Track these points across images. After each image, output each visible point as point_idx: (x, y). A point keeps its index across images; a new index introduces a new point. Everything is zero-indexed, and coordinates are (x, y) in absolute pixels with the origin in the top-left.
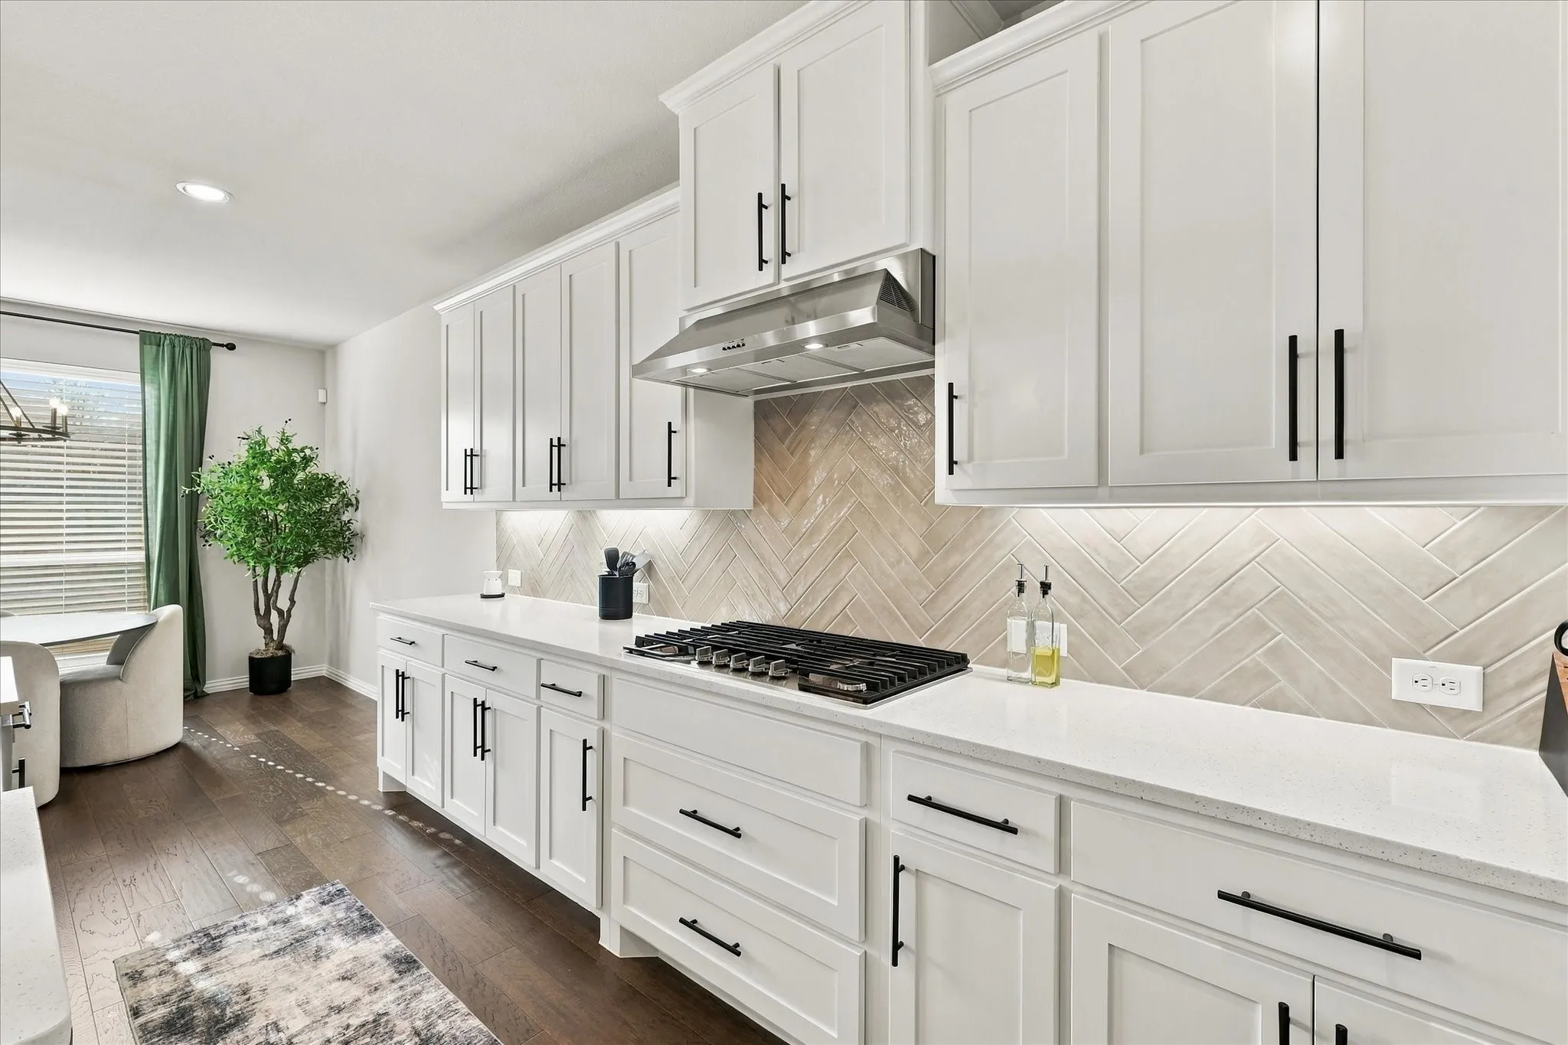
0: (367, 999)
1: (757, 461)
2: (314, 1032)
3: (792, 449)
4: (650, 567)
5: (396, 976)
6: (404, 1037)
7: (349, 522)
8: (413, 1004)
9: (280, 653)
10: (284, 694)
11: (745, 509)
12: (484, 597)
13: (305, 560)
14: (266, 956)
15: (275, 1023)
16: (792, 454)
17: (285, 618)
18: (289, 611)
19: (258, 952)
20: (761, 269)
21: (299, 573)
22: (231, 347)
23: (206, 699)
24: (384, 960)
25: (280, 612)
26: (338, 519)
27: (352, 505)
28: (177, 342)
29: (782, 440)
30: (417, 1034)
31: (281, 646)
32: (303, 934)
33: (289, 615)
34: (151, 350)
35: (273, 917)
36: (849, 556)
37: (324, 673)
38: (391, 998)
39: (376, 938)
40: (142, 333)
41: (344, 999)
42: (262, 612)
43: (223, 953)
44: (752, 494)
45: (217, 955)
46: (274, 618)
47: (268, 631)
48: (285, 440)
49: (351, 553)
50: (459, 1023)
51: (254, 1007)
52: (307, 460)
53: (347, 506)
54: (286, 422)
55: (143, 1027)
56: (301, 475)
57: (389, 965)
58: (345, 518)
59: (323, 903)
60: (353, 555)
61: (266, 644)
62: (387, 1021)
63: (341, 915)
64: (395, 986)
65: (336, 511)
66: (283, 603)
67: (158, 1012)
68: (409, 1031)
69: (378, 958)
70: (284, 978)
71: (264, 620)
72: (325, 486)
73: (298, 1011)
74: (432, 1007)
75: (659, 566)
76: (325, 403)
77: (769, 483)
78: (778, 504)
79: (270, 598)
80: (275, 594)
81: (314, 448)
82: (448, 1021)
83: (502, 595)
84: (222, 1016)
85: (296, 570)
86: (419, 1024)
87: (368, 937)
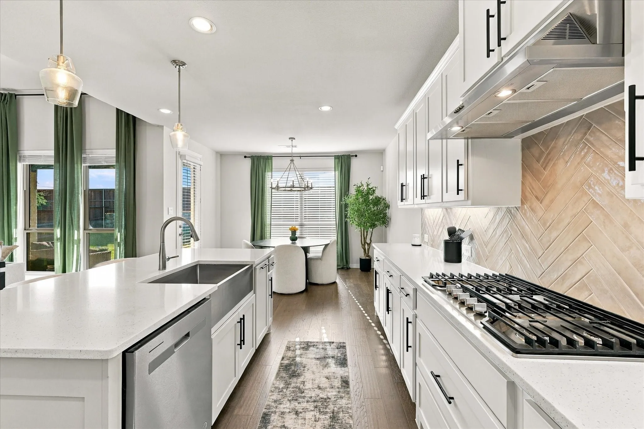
0: (328, 389)
1: (523, 176)
2: (310, 392)
3: (544, 166)
4: (472, 238)
5: (340, 386)
6: (329, 411)
7: (386, 213)
8: (338, 400)
9: (367, 258)
10: (368, 272)
11: (516, 206)
12: (413, 245)
13: (373, 226)
14: (315, 358)
15: (304, 382)
16: (544, 169)
18: (370, 243)
19: (314, 356)
20: (488, 56)
22: (356, 156)
23: (351, 269)
24: (340, 378)
25: (368, 244)
26: (382, 212)
28: (343, 157)
29: (538, 161)
30: (333, 413)
31: (368, 256)
32: (327, 356)
33: (370, 245)
34: (337, 160)
35: (323, 347)
36: (585, 239)
38: (334, 393)
39: (343, 369)
40: (335, 156)
41: (324, 385)
42: (363, 243)
43: (308, 352)
44: (521, 197)
45: (306, 352)
46: (366, 246)
47: (365, 250)
48: (368, 185)
50: (346, 418)
51: (303, 373)
52: (373, 192)
53: (386, 207)
54: (368, 179)
55: (281, 363)
56: (371, 197)
57: (340, 381)
59: (337, 348)
60: (388, 225)
61: (364, 254)
62: (329, 402)
63: (339, 355)
64: (338, 390)
66: (368, 240)
67: (286, 362)
68: (331, 410)
69: (339, 376)
70: (314, 368)
71: (363, 246)
72: (378, 201)
73: (311, 381)
74: (343, 406)
75: (475, 236)
76: (383, 171)
77: (530, 188)
78: (536, 203)
79: (365, 239)
81: (376, 187)
82: (344, 415)
83: (420, 245)
84: (296, 371)
85: (371, 230)
86: (336, 409)
87: (341, 367)
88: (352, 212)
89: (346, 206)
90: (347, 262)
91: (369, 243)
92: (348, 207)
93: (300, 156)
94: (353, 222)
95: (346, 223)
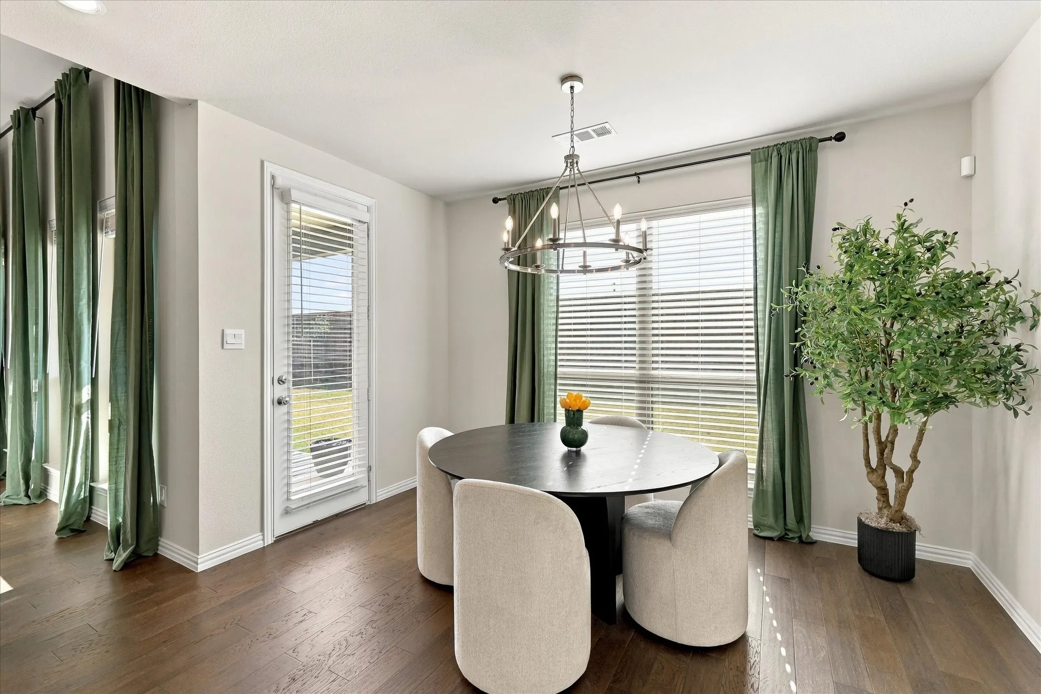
7: (1018, 348)
9: (897, 528)
17: (905, 478)
18: (911, 472)
21: (925, 423)
22: (840, 137)
23: (815, 547)
25: (898, 472)
26: (994, 343)
27: (1022, 319)
28: (782, 151)
31: (902, 519)
33: (911, 481)
34: (761, 166)
37: (969, 564)
40: (752, 153)
42: (874, 464)
46: (890, 478)
47: (883, 491)
48: (903, 228)
49: (1024, 401)
52: (937, 250)
53: (1013, 321)
54: (906, 204)
56: (924, 278)
58: (1010, 340)
60: (1024, 407)
61: (880, 509)
65: (989, 330)
66: (901, 458)
71: (877, 473)
76: (971, 176)
79: (886, 447)
80: (889, 445)
81: (950, 232)
85: (921, 418)
88: (822, 342)
89: (798, 319)
90: (801, 518)
91: (905, 469)
92: (804, 322)
93: (636, 174)
94: (829, 385)
95: (797, 383)
